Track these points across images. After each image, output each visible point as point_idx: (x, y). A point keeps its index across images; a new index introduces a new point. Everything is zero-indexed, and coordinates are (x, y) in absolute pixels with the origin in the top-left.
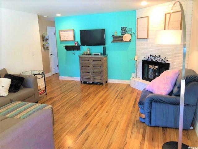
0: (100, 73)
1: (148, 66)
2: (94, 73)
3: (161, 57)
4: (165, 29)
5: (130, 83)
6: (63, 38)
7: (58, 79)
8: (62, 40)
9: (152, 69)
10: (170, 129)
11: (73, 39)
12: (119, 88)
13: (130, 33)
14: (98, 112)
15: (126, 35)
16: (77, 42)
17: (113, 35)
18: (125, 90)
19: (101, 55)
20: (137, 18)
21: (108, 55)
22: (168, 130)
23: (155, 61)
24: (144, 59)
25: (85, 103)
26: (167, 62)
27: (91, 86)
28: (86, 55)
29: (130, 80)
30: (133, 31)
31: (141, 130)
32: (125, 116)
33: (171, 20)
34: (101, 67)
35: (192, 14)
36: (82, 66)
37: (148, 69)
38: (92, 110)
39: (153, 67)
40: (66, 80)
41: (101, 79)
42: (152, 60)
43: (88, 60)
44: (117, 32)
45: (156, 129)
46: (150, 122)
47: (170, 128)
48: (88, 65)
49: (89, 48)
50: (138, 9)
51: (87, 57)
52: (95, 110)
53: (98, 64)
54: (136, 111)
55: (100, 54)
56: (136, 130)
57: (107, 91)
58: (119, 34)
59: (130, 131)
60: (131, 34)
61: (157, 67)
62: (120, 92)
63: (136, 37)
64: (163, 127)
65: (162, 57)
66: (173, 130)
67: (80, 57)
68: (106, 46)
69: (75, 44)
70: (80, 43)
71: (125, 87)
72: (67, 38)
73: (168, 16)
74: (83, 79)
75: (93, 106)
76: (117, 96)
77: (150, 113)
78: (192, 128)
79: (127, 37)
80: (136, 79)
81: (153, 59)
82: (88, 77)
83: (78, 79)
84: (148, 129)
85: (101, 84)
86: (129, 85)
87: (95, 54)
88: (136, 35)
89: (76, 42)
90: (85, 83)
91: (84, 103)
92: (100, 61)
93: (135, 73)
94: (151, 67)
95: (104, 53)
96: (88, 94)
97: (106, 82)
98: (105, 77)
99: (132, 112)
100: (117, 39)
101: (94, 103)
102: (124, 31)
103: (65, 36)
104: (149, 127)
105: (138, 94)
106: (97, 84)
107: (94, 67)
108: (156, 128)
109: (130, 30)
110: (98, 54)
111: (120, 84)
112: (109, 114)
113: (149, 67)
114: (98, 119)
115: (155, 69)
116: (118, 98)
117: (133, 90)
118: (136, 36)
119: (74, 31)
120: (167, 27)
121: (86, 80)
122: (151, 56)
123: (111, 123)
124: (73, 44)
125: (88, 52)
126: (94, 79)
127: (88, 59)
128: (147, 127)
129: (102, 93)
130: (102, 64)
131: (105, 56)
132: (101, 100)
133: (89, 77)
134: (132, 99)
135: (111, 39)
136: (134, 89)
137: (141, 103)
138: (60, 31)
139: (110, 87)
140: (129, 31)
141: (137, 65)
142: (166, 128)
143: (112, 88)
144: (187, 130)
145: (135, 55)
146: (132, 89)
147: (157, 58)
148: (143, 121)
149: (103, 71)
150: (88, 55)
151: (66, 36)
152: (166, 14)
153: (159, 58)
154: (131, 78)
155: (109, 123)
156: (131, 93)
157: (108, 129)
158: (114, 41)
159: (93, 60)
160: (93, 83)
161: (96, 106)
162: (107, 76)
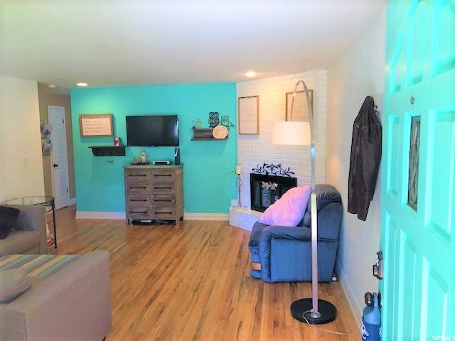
0: (170, 201)
1: (261, 184)
2: (156, 201)
3: (282, 167)
4: (286, 120)
5: (227, 219)
6: (87, 130)
7: (74, 219)
8: (84, 134)
9: (268, 188)
10: (302, 284)
11: (110, 133)
12: (209, 228)
13: (226, 124)
14: (174, 270)
15: (219, 127)
16: (120, 138)
17: (194, 128)
18: (220, 231)
19: (170, 164)
20: (237, 99)
21: (183, 165)
22: (299, 285)
23: (272, 174)
24: (252, 172)
25: (145, 257)
26: (292, 176)
27: (150, 227)
28: (139, 164)
29: (228, 212)
30: (232, 120)
31: (256, 290)
32: (226, 273)
33: (295, 104)
34: (170, 188)
35: (327, 96)
36: (130, 188)
37: (261, 189)
38: (162, 268)
39: (270, 186)
40: (92, 220)
41: (171, 213)
42: (267, 173)
43: (145, 176)
44: (201, 122)
45: (280, 286)
46: (270, 275)
47: (301, 282)
48: (144, 186)
49: (144, 151)
50: (239, 82)
51: (142, 170)
52: (167, 267)
53: (164, 183)
54: (244, 263)
55: (168, 163)
56: (247, 291)
57: (184, 236)
58: (205, 125)
59: (236, 292)
60: (227, 126)
61: (276, 185)
62: (210, 236)
63: (238, 133)
64: (291, 283)
65: (284, 167)
66: (306, 284)
67: (126, 170)
68: (181, 147)
69: (116, 142)
70: (125, 142)
71: (219, 226)
72: (97, 130)
73: (290, 97)
74: (133, 214)
75: (162, 262)
76: (207, 242)
77: (269, 258)
78: (334, 279)
79: (219, 132)
80: (239, 210)
81: (269, 170)
82: (143, 210)
83: (121, 215)
84: (266, 287)
85: (172, 222)
86: (227, 223)
87: (157, 163)
88: (238, 127)
89: (117, 139)
90: (136, 222)
91: (142, 258)
92: (170, 175)
93: (236, 198)
94: (266, 185)
95: (177, 161)
96: (148, 242)
97: (181, 219)
98: (180, 207)
99: (236, 266)
100: (202, 135)
101: (163, 256)
102: (214, 119)
103: (93, 126)
104: (268, 285)
105: (244, 237)
106: (162, 223)
107: (156, 188)
108: (279, 284)
109: (226, 119)
110: (164, 163)
111: (208, 221)
112: (195, 272)
113: (263, 186)
114: (177, 280)
115: (273, 188)
116: (208, 244)
117: (236, 231)
118: (238, 129)
119: (112, 118)
120: (289, 115)
121: (138, 217)
122: (265, 165)
123: (201, 285)
124: (111, 144)
125: (144, 158)
126: (156, 213)
127: (142, 173)
128: (265, 285)
129: (175, 239)
130: (173, 183)
131: (180, 166)
132: (175, 251)
133: (146, 209)
134: (234, 245)
135: (191, 135)
136: (238, 228)
137: (253, 244)
138: (81, 117)
139: (190, 228)
140: (223, 120)
141: (241, 182)
142: (296, 282)
143: (194, 230)
144: (328, 283)
145: (237, 165)
146: (234, 229)
147: (276, 170)
148: (258, 275)
149: (174, 197)
150: (144, 164)
151: (96, 126)
152: (287, 94)
153: (279, 169)
154: (230, 209)
155: (199, 285)
156: (231, 236)
157: (197, 293)
158: (196, 138)
159: (155, 176)
160: (153, 222)
161: (169, 261)
162: (183, 207)
